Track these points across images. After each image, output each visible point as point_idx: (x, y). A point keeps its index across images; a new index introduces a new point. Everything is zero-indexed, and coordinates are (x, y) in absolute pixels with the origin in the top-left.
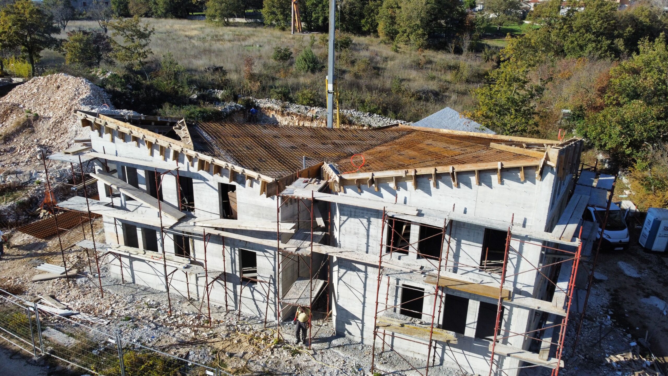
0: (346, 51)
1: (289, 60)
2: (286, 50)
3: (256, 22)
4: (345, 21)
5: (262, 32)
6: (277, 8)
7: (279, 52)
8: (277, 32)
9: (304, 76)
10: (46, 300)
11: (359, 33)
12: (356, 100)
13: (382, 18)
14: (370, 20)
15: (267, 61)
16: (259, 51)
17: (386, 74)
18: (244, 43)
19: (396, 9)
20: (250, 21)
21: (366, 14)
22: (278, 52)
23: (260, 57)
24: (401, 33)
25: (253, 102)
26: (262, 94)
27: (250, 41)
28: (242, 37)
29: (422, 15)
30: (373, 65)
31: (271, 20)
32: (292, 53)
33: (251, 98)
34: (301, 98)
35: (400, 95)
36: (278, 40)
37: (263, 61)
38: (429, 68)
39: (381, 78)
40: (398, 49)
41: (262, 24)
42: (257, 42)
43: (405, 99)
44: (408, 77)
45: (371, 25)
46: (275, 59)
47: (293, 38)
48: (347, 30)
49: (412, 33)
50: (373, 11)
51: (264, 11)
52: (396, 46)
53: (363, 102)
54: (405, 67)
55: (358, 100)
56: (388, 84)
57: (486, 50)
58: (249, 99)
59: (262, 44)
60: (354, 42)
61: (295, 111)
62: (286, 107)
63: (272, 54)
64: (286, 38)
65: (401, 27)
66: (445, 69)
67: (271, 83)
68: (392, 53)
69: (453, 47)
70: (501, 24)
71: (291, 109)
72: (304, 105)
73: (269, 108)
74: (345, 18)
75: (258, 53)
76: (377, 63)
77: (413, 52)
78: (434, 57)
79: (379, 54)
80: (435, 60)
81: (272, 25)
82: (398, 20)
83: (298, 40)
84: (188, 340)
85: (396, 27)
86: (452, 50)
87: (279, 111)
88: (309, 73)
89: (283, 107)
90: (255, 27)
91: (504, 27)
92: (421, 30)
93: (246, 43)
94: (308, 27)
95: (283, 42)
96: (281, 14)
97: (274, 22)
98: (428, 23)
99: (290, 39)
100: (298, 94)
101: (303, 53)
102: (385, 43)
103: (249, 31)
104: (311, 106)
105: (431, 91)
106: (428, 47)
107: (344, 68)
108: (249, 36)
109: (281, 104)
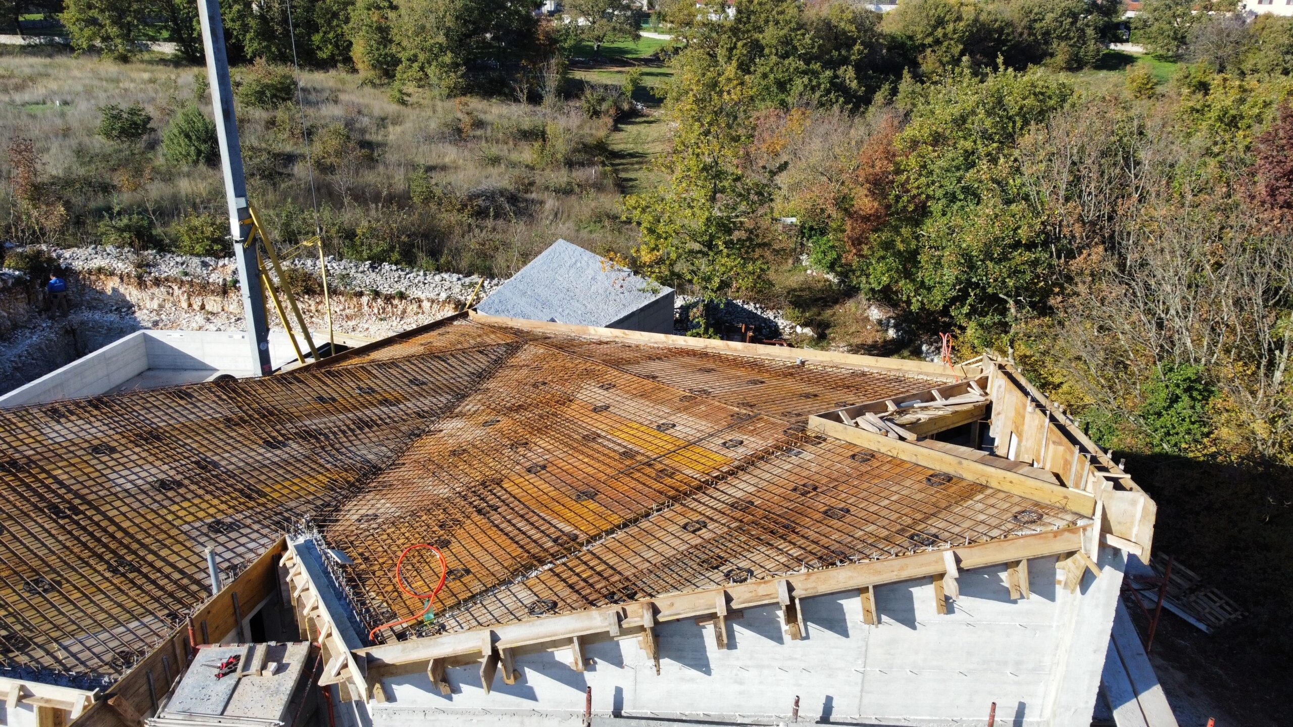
0: (289, 109)
1: (145, 137)
2: (133, 112)
3: (52, 44)
4: (275, 38)
5: (68, 68)
6: (102, 11)
7: (117, 117)
8: (109, 67)
9: (188, 175)
11: (310, 64)
12: (333, 231)
13: (360, 29)
14: (331, 35)
15: (86, 140)
16: (63, 115)
17: (392, 157)
18: (18, 98)
19: (389, 11)
20: (36, 40)
21: (320, 21)
22: (114, 117)
23: (66, 133)
24: (405, 63)
25: (50, 260)
26: (74, 235)
27: (38, 91)
28: (14, 81)
29: (447, 24)
30: (355, 136)
31: (90, 39)
32: (149, 119)
33: (44, 247)
34: (186, 238)
35: (433, 207)
36: (111, 86)
37: (73, 142)
38: (479, 138)
39: (381, 168)
40: (406, 98)
41: (67, 48)
42: (54, 93)
43: (447, 218)
44: (439, 161)
45: (337, 46)
46: (108, 135)
47: (152, 81)
48: (283, 58)
49: (429, 63)
50: (335, 15)
51: (68, 17)
52: (400, 91)
53: (349, 235)
54: (429, 139)
55: (338, 232)
56: (399, 180)
57: (588, 92)
58: (40, 253)
59: (69, 98)
60: (301, 84)
61: (175, 272)
62: (148, 265)
63: (99, 122)
64: (133, 80)
65: (404, 49)
66: (515, 138)
67: (99, 201)
68: (393, 108)
69: (525, 91)
70: (599, 39)
71: (163, 267)
72: (198, 255)
73: (100, 270)
74: (274, 31)
75: (59, 122)
76: (363, 131)
77: (439, 104)
78: (485, 113)
79: (365, 111)
80: (488, 118)
81: (92, 50)
82: (396, 37)
83: (166, 85)
85: (394, 49)
86: (523, 97)
87: (128, 275)
88: (202, 167)
89: (139, 266)
90: (50, 56)
91: (606, 45)
92: (449, 54)
93: (26, 96)
94: (186, 52)
95: (126, 90)
96: (113, 23)
97: (98, 43)
98: (461, 40)
99: (144, 82)
100: (177, 227)
101: (179, 117)
102: (374, 85)
103: (32, 66)
104: (218, 257)
105: (502, 193)
106: (467, 91)
107: (288, 148)
108: (32, 79)
109: (132, 257)
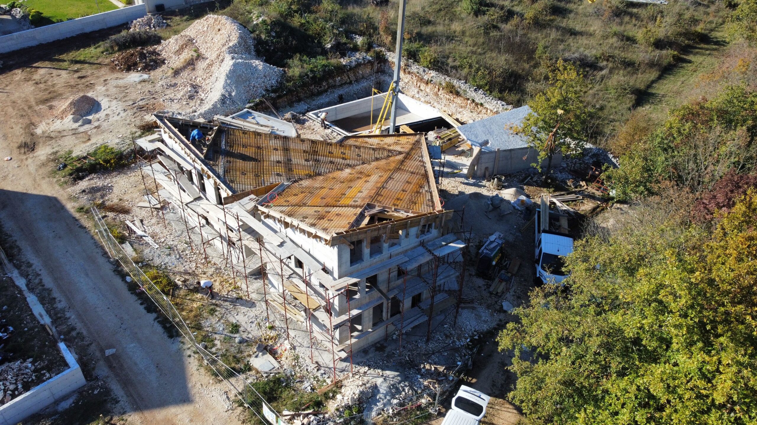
10: (137, 223)
25: (383, 55)
33: (383, 50)
61: (416, 71)
62: (409, 65)
71: (413, 68)
72: (424, 67)
84: (190, 271)
104: (429, 70)
109: (405, 61)
